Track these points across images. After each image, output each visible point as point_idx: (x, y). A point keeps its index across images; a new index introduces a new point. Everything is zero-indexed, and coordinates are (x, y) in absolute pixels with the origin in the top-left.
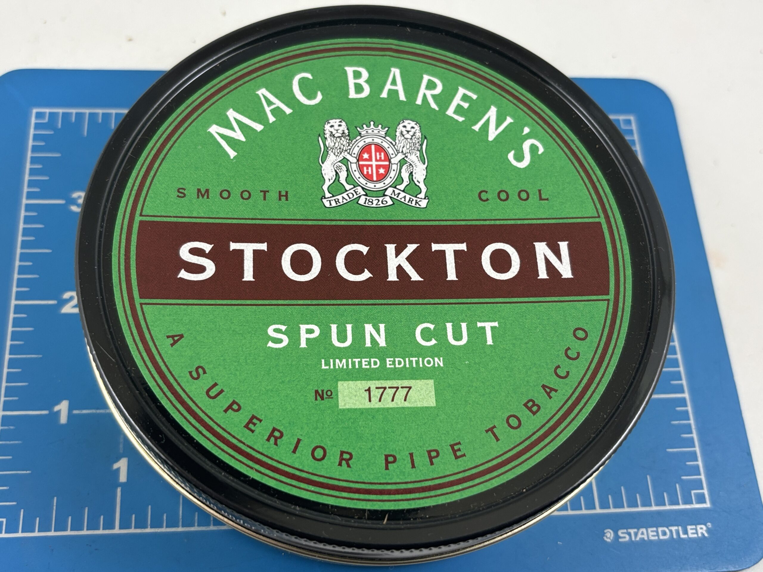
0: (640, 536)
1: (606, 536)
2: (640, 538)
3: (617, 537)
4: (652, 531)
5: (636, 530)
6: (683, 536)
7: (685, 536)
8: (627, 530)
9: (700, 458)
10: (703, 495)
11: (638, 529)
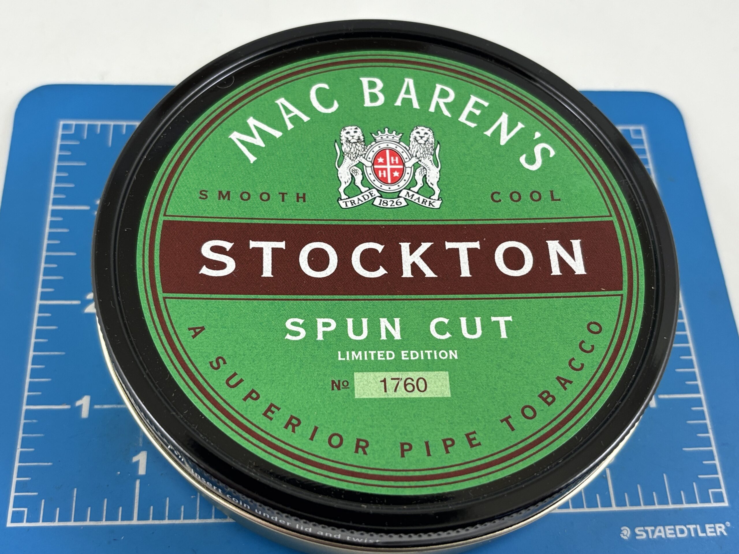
0: (657, 534)
1: (623, 534)
2: (658, 536)
3: (634, 534)
4: (669, 529)
5: (653, 528)
6: (701, 534)
7: (704, 535)
8: (644, 528)
9: (716, 458)
10: (721, 493)
11: (655, 527)
